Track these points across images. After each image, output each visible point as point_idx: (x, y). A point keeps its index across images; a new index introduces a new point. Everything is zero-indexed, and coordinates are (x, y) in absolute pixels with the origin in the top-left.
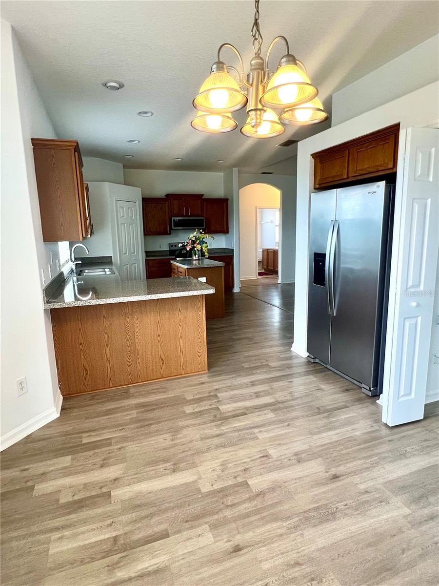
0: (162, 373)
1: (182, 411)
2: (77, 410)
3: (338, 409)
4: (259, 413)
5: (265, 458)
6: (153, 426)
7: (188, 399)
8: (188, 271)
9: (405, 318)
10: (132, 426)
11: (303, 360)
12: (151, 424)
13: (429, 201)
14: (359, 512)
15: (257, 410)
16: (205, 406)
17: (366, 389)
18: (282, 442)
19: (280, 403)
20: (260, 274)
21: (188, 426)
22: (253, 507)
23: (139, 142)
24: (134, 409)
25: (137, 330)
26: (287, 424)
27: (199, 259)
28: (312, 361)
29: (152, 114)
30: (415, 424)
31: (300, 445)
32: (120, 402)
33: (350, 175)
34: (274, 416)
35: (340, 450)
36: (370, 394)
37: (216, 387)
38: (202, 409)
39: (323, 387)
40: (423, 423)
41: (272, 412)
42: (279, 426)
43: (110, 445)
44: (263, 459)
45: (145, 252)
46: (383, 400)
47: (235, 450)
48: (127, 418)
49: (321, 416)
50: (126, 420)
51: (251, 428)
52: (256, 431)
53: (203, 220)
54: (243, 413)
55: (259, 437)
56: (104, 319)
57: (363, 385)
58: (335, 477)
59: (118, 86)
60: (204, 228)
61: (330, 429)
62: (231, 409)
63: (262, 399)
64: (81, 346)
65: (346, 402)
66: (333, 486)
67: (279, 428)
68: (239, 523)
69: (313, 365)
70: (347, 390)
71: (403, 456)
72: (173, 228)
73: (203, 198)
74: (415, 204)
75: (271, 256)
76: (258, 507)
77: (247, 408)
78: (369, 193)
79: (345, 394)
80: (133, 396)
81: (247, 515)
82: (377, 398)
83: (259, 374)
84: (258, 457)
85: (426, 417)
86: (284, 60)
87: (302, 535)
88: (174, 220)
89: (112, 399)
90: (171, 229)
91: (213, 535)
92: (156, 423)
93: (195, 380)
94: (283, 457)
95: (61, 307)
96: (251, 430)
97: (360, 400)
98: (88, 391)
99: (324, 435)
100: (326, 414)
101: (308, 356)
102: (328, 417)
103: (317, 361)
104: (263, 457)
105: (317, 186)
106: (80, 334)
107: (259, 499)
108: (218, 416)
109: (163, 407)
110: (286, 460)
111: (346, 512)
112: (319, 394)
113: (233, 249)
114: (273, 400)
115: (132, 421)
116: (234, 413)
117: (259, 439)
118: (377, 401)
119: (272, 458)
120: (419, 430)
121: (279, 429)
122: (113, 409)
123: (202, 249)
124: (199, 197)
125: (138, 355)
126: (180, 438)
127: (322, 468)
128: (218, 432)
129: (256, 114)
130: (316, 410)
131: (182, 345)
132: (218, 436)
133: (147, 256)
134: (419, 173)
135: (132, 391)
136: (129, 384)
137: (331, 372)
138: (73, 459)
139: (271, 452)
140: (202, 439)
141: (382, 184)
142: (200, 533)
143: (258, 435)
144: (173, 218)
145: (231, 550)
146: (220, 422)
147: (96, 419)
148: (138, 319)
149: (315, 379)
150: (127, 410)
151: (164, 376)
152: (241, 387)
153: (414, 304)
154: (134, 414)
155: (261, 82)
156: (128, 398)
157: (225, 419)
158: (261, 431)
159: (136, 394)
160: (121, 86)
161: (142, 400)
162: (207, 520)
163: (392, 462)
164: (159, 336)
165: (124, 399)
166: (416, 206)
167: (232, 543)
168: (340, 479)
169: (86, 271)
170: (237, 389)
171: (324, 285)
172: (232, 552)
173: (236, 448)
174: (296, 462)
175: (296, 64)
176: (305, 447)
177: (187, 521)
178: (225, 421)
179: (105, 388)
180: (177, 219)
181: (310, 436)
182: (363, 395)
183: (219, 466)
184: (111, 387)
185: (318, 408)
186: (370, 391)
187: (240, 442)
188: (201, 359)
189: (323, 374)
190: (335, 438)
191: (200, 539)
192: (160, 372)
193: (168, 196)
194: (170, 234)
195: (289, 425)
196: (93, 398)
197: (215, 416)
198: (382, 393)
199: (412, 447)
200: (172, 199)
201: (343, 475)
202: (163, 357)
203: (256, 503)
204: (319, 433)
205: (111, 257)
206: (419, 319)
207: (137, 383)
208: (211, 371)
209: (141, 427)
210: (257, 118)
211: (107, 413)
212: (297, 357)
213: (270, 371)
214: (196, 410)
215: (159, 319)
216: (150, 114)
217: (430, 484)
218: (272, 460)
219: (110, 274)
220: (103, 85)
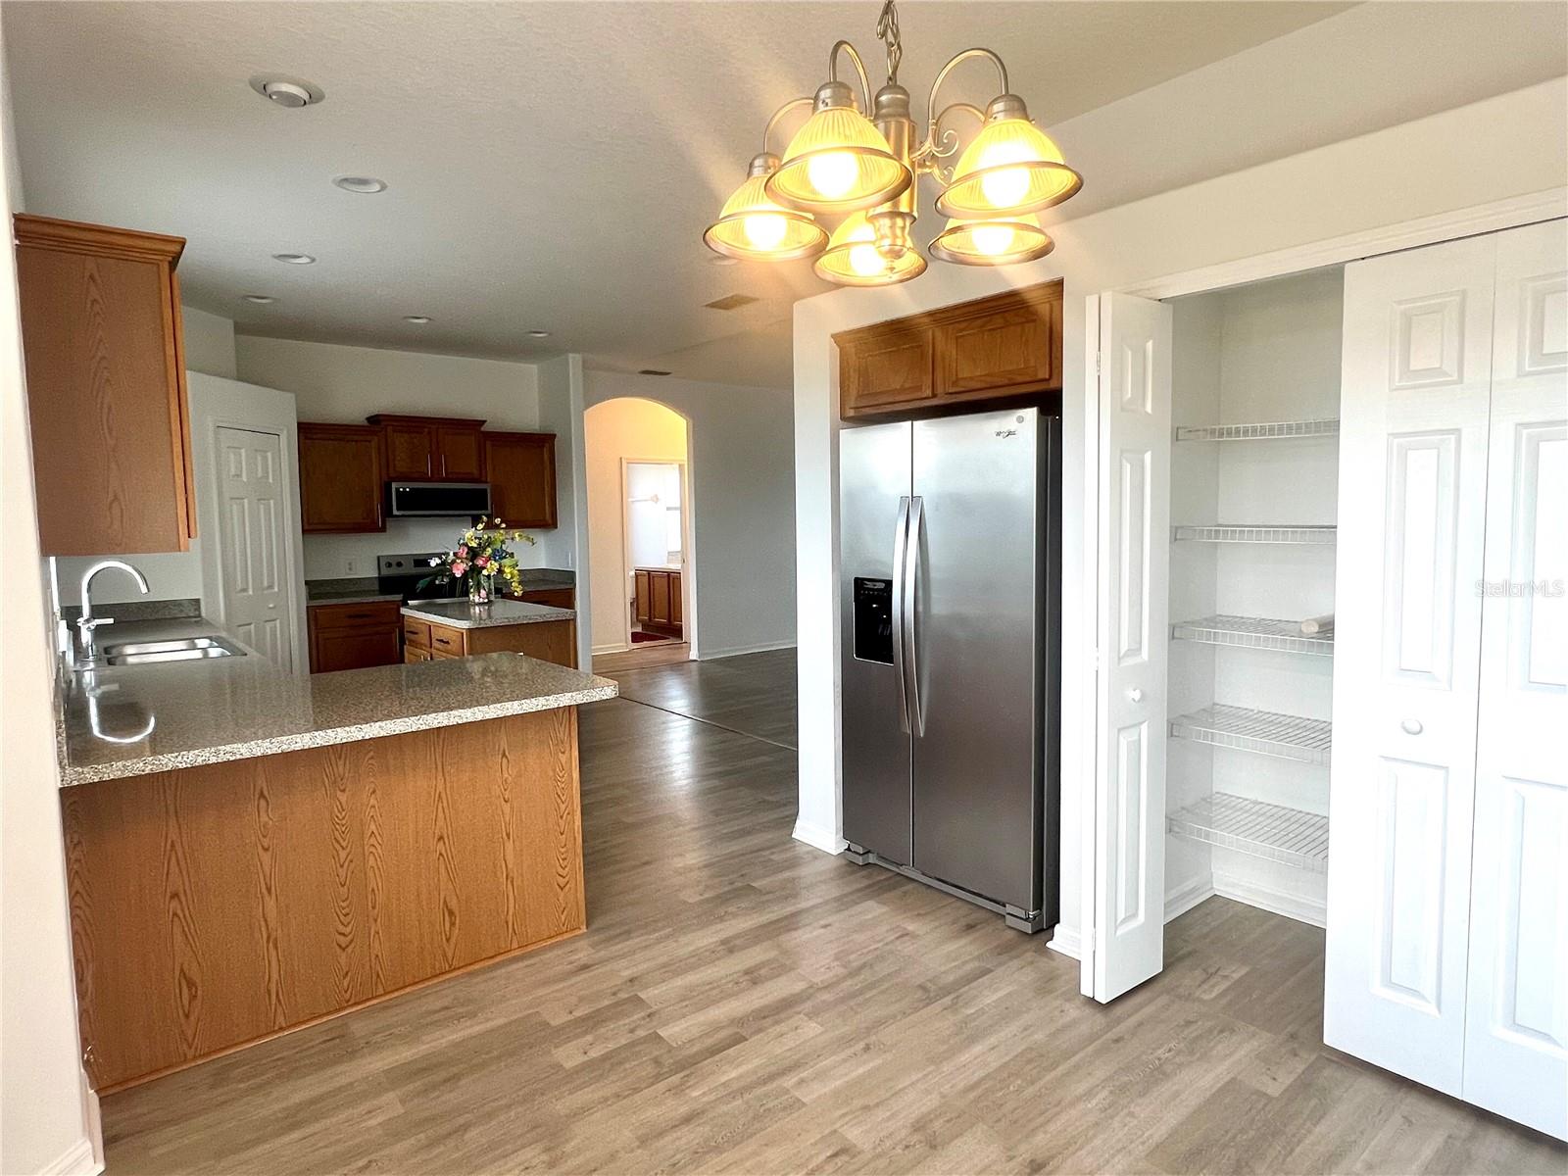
0: (450, 955)
1: (552, 1067)
2: (171, 1131)
3: (969, 981)
4: (778, 1028)
5: (844, 1158)
6: (472, 1133)
7: (555, 1023)
8: (470, 638)
10: (399, 1148)
11: (834, 863)
12: (465, 1127)
13: (1148, 457)
15: (769, 1021)
16: (616, 1036)
17: (1020, 913)
18: (869, 1101)
19: (819, 989)
20: (636, 638)
21: (584, 1111)
23: (313, 260)
24: (387, 1090)
25: (373, 827)
26: (862, 1045)
27: (490, 601)
28: (860, 861)
29: (383, 188)
31: (916, 1101)
32: (329, 1072)
33: (940, 390)
34: (822, 1029)
35: (1019, 1091)
36: (1028, 928)
37: (626, 974)
38: (611, 1046)
39: (911, 927)
40: (1166, 981)
41: (810, 1018)
42: (843, 1055)
44: (838, 1161)
45: (307, 583)
46: (1062, 940)
47: (755, 1154)
48: (373, 1122)
49: (937, 1007)
50: (368, 1129)
51: (772, 1077)
52: (789, 1081)
53: (486, 490)
54: (737, 1034)
55: (804, 1100)
56: (263, 803)
57: (1009, 909)
58: (1037, 1167)
59: (306, 97)
60: (489, 512)
61: (972, 1040)
62: (695, 1032)
63: (770, 985)
64: (174, 904)
65: (978, 958)
67: (845, 1061)
69: (864, 873)
70: (970, 927)
71: (1158, 1074)
72: (395, 512)
73: (482, 429)
74: (1124, 461)
75: (661, 586)
77: (740, 1021)
78: (998, 434)
79: (970, 938)
80: (371, 1046)
82: (1043, 936)
83: (735, 915)
84: (822, 1157)
85: (1169, 962)
88: (397, 490)
89: (290, 1070)
90: (387, 513)
92: (480, 1120)
93: (557, 960)
94: (888, 1143)
95: (127, 774)
96: (774, 1085)
97: (1005, 950)
98: (195, 1058)
99: (964, 1057)
100: (947, 1000)
101: (849, 849)
102: (953, 1007)
103: (872, 858)
104: (835, 1155)
105: (851, 413)
106: (174, 859)
108: (668, 1061)
109: (484, 1065)
110: (899, 1151)
112: (907, 948)
113: (574, 573)
115: (394, 1132)
116: (709, 1042)
117: (804, 1104)
118: (1049, 945)
119: (861, 1152)
120: (1164, 1000)
121: (848, 1065)
122: (313, 1102)
123: (500, 571)
124: (472, 426)
125: (374, 908)
126: (579, 1151)
127: (993, 1152)
128: (684, 1110)
130: (919, 994)
131: (510, 858)
132: (687, 1120)
133: (311, 596)
134: (1129, 395)
135: (359, 1028)
136: (344, 1008)
137: (915, 884)
139: (854, 1134)
140: (643, 1141)
141: (1031, 414)
143: (797, 1094)
144: (394, 486)
146: (682, 1074)
147: (259, 1150)
148: (374, 792)
149: (884, 909)
150: (364, 1096)
151: (455, 963)
152: (698, 960)
153: (1137, 695)
154: (390, 1105)
156: (352, 1054)
157: (688, 1064)
158: (801, 1081)
159: (378, 1038)
160: (314, 97)
161: (406, 1054)
163: (1142, 1094)
164: (441, 838)
165: (337, 1061)
166: (1127, 467)
168: (1048, 1168)
169: (130, 650)
170: (692, 968)
171: (888, 656)
173: (751, 1146)
174: (927, 1148)
176: (931, 1102)
178: (692, 1069)
179: (259, 1037)
180: (407, 487)
181: (932, 1068)
182: (1011, 934)
184: (282, 1029)
185: (922, 987)
186: (1027, 920)
187: (757, 1125)
188: (565, 896)
189: (898, 892)
190: (994, 1062)
192: (445, 955)
193: (375, 420)
194: (383, 529)
195: (867, 1048)
196: (220, 1077)
197: (657, 1061)
198: (1058, 922)
199: (1167, 1047)
200: (390, 429)
201: (1052, 1157)
202: (453, 904)
204: (952, 1052)
205: (197, 601)
206: (1144, 727)
207: (368, 1000)
208: (594, 927)
209: (431, 1145)
211: (292, 1120)
212: (817, 854)
213: (763, 902)
214: (594, 1054)
215: (440, 787)
216: (377, 187)
217: (1242, 1131)
218: (863, 1158)
219: (223, 656)
220: (253, 85)
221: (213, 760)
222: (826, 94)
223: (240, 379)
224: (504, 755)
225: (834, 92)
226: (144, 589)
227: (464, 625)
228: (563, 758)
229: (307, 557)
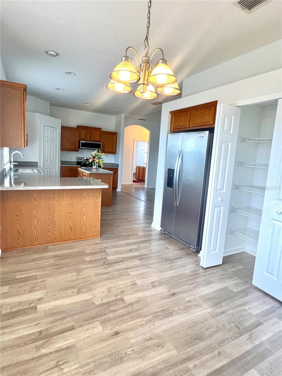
0: (70, 237)
1: (83, 260)
2: (12, 259)
3: (177, 259)
4: (131, 261)
5: (134, 285)
6: (64, 268)
7: (87, 253)
8: (89, 175)
9: (215, 207)
10: (50, 268)
11: (158, 232)
12: (63, 267)
13: (230, 144)
14: (185, 311)
15: (129, 259)
16: (98, 257)
17: (193, 247)
18: (144, 277)
19: (143, 255)
20: (134, 181)
21: (87, 268)
22: (126, 311)
23: (63, 90)
24: (51, 259)
25: (56, 209)
26: (147, 267)
27: (97, 168)
28: (163, 232)
29: (75, 74)
30: (218, 267)
31: (154, 278)
32: (42, 254)
33: (190, 126)
34: (140, 262)
35: (177, 281)
36: (194, 251)
37: (105, 246)
38: (96, 258)
39: (169, 247)
40: (222, 266)
41: (139, 260)
42: (143, 268)
43: (36, 279)
44: (133, 286)
45: (61, 161)
46: (201, 254)
48: (47, 263)
49: (167, 262)
50: (46, 265)
51: (126, 269)
52: (129, 270)
53: (100, 144)
54: (122, 261)
55: (131, 274)
56: (35, 200)
57: (191, 246)
58: (174, 294)
59: (55, 54)
60: (101, 149)
61: (172, 270)
62: (114, 259)
63: (132, 253)
64: (17, 217)
65: (181, 255)
66: (172, 299)
67: (143, 269)
68: (118, 320)
69: (164, 235)
70: (182, 249)
71: (211, 283)
72: (81, 147)
73: (101, 130)
74: (223, 145)
75: (141, 170)
76: (129, 311)
77: (124, 258)
78: (200, 137)
79: (181, 251)
80: (51, 251)
81: (123, 316)
82: (198, 253)
83: (132, 239)
84: (130, 284)
85: (223, 263)
86: (161, 61)
87: (154, 324)
88: (81, 142)
89: (36, 252)
90: (79, 148)
91: (102, 327)
92: (67, 266)
93: (92, 242)
94: (145, 284)
95: (7, 190)
96: (126, 270)
97: (188, 254)
98: (19, 247)
99: (168, 273)
100: (170, 262)
101: (161, 230)
102: (170, 263)
103: (166, 232)
104: (133, 284)
105: (172, 130)
106: (17, 209)
107: (130, 307)
108: (106, 263)
109: (71, 257)
110: (146, 286)
111: (178, 312)
112: (166, 251)
113: (118, 164)
114: (139, 254)
115: (50, 265)
116: (116, 261)
118: (198, 255)
119: (138, 285)
120: (220, 270)
121: (143, 270)
122: (38, 258)
123: (99, 162)
124: (99, 129)
125: (56, 224)
126: (83, 275)
127: (166, 290)
128: (106, 272)
129: (143, 87)
130: (165, 260)
131: (84, 220)
132: (106, 273)
133: (61, 164)
134: (226, 129)
135: (50, 247)
136: (48, 244)
137: (174, 239)
138: (10, 288)
139: (138, 282)
140: (96, 275)
141: (207, 132)
142: (94, 326)
143: (130, 273)
144: (81, 141)
145: (113, 334)
146: (108, 266)
147: (26, 264)
148: (57, 201)
149: (165, 243)
150: (47, 259)
151: (71, 239)
152: (120, 246)
153: (220, 199)
154: (52, 261)
155: (148, 69)
156: (47, 252)
157: (110, 264)
158: (132, 271)
159: (53, 250)
160: (57, 55)
161: (57, 253)
162: (99, 319)
163: (204, 286)
164: (70, 213)
165: (44, 252)
166: (223, 146)
167: (113, 330)
168: (176, 295)
169: (20, 170)
171: (172, 188)
172: (114, 335)
173: (117, 280)
174: (152, 287)
175: (167, 64)
176: (157, 279)
177: (86, 320)
179: (32, 246)
180: (84, 142)
181: (160, 273)
182: (191, 252)
183: (106, 290)
184: (36, 245)
185: (166, 259)
186: (195, 249)
187: (119, 277)
188: (96, 229)
189: (169, 240)
190: (174, 275)
191: (94, 329)
192: (69, 237)
193: (78, 127)
194: (78, 151)
195: (148, 267)
196: (23, 251)
197: (104, 263)
198: (201, 250)
199: (215, 278)
200: (81, 129)
201: (178, 293)
202: (72, 227)
203: (128, 309)
204: (166, 271)
205: (37, 162)
206: (222, 208)
207: (53, 243)
208: (102, 236)
209: (56, 269)
210: (144, 89)
211: (33, 260)
212: (155, 230)
213: (138, 237)
214: (92, 259)
215: (71, 203)
216: (73, 74)
217: (223, 297)
218: (138, 286)
219: (37, 173)
220: (45, 52)
221: (23, 189)
222: (124, 58)
223: (50, 116)
224: (85, 198)
225: (125, 58)
226: (23, 158)
227: (89, 172)
228: (98, 200)
229: (61, 155)
